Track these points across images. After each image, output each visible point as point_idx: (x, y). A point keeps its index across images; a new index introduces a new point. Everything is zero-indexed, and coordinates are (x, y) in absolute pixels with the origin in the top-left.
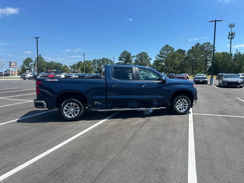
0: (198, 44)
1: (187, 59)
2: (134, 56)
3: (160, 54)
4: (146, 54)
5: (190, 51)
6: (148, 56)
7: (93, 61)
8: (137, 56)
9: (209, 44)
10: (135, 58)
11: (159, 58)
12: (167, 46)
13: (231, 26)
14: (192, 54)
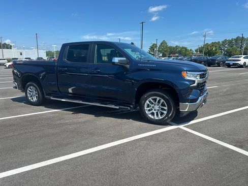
7: (223, 42)
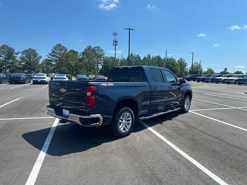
0: (90, 47)
1: (81, 60)
2: (18, 53)
3: (52, 53)
4: (35, 51)
5: (83, 53)
6: (37, 54)
8: (23, 53)
9: (99, 48)
10: (20, 55)
11: (51, 57)
12: (60, 45)
13: (115, 34)
14: (85, 56)
